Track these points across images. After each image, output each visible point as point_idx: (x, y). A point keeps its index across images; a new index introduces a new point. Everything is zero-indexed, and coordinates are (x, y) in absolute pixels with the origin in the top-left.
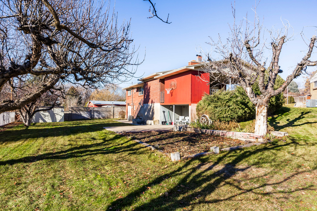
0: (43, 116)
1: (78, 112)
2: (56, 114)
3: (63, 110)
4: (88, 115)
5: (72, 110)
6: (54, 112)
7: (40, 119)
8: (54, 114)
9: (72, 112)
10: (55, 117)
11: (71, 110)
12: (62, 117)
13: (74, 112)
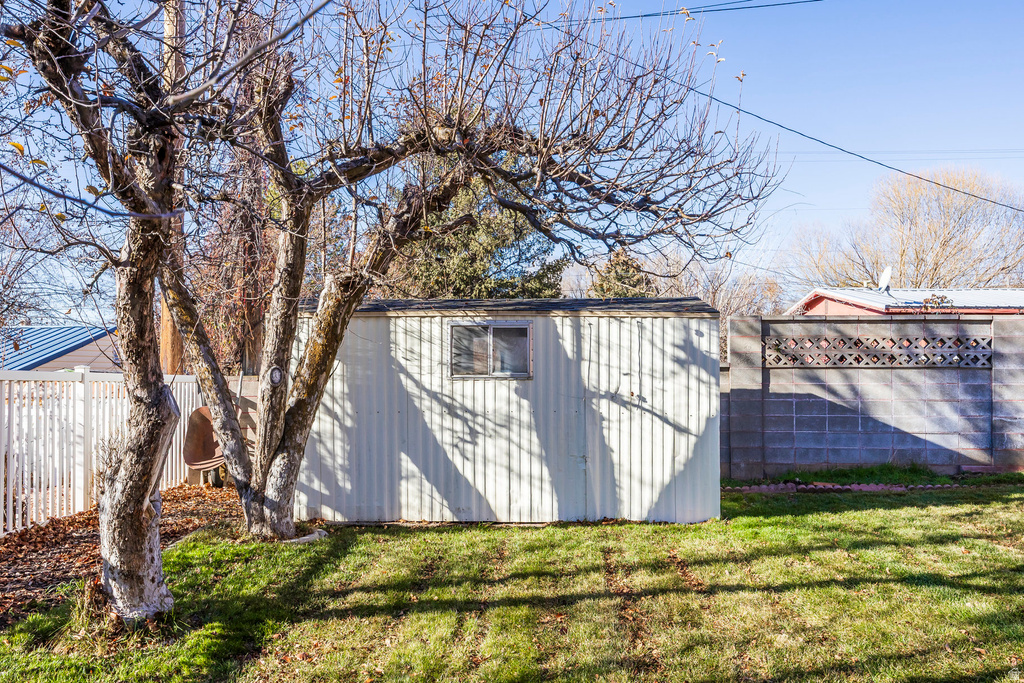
0: (443, 428)
1: (834, 379)
2: (614, 397)
3: (708, 344)
4: (955, 418)
5: (771, 354)
6: (589, 374)
7: (407, 464)
8: (585, 397)
9: (766, 372)
10: (606, 450)
11: (753, 347)
12: (685, 446)
13: (787, 383)
